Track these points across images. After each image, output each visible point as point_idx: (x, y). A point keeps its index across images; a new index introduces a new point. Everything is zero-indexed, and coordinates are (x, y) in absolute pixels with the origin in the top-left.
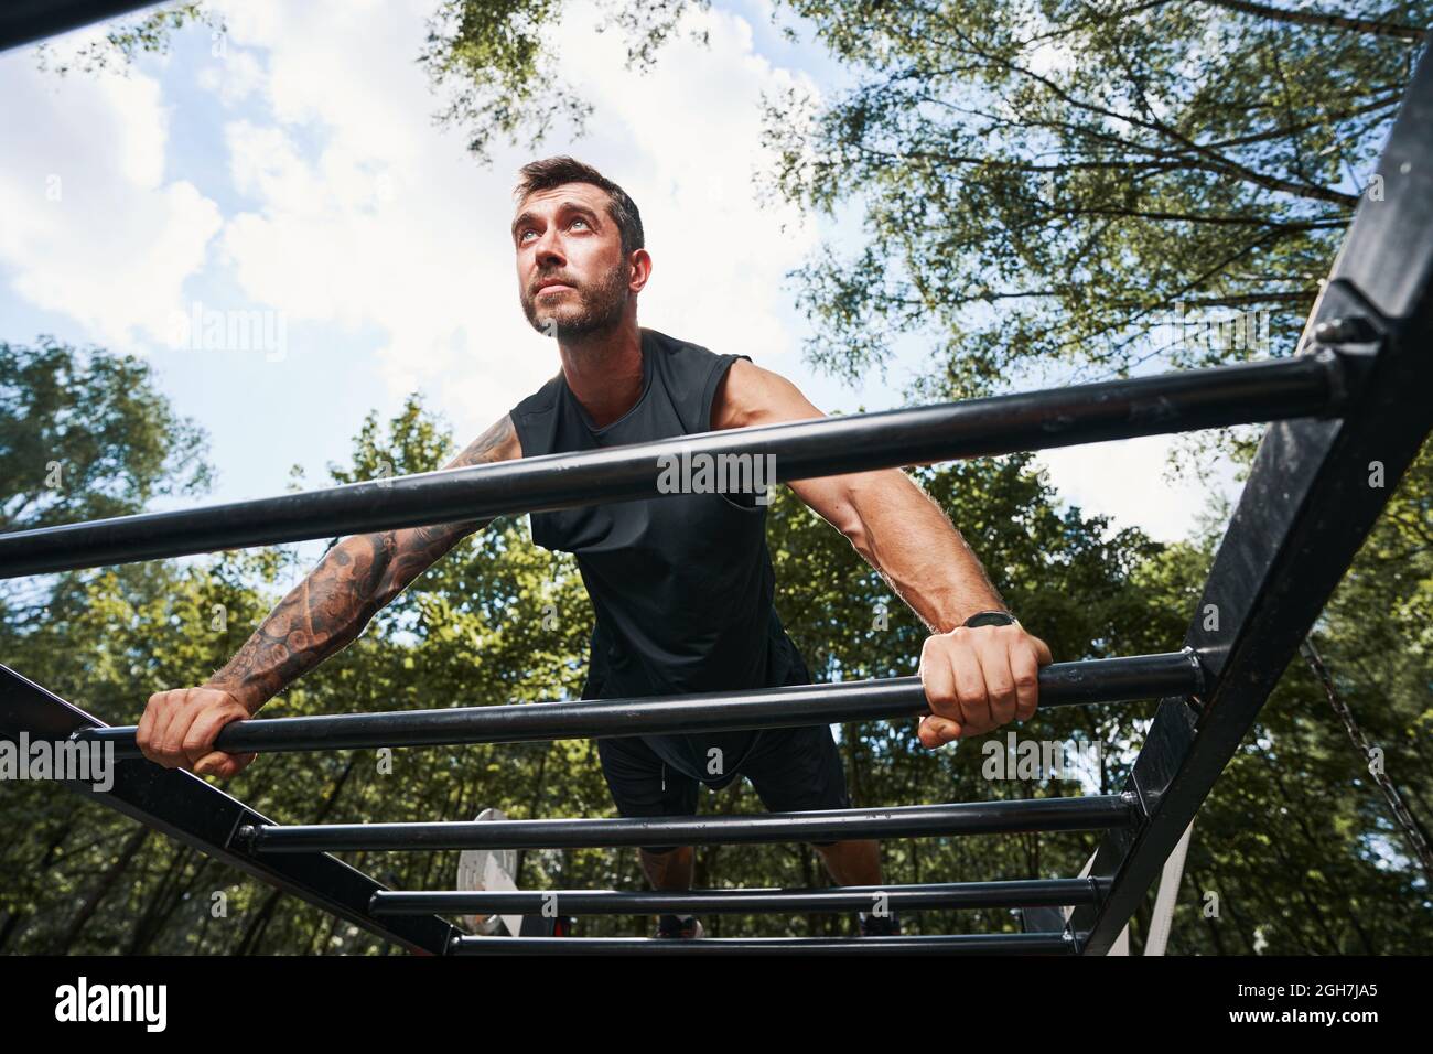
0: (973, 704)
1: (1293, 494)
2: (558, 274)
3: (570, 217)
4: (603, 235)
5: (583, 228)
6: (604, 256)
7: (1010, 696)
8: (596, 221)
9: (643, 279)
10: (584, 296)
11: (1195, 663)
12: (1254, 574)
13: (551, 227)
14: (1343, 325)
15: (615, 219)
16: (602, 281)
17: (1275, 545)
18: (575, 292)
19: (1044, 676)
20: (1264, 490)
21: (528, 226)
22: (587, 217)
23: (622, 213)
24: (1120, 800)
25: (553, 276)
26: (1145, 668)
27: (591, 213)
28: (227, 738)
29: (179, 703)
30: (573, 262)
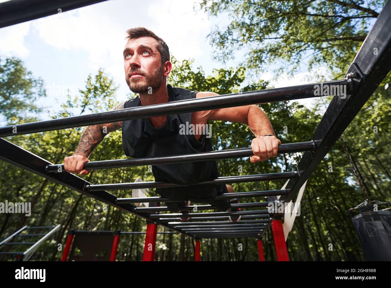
0: (264, 153)
1: (339, 110)
2: (138, 71)
3: (142, 50)
4: (155, 57)
5: (147, 54)
6: (155, 64)
7: (272, 151)
8: (152, 51)
9: (169, 72)
10: (147, 79)
11: (314, 144)
12: (329, 126)
13: (136, 53)
14: (354, 74)
15: (159, 50)
16: (153, 74)
17: (334, 120)
18: (144, 78)
19: (279, 147)
20: (333, 108)
21: (128, 53)
22: (149, 50)
23: (162, 49)
24: (294, 173)
25: (136, 72)
26: (302, 145)
27: (150, 49)
28: (86, 166)
29: (72, 160)
30: (143, 67)
